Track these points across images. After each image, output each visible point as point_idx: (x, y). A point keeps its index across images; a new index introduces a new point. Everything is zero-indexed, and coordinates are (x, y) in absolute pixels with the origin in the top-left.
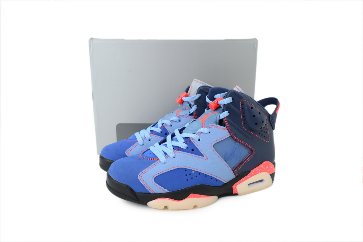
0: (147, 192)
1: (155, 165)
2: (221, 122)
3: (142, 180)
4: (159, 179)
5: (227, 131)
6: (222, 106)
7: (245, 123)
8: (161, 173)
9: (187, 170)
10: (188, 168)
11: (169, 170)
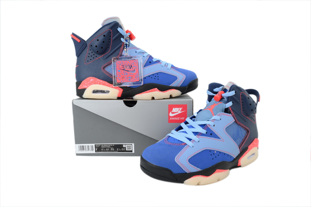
0: (184, 172)
1: (185, 149)
2: (226, 111)
3: (179, 163)
4: (192, 160)
5: (232, 117)
6: (225, 98)
7: (243, 110)
8: (193, 155)
9: (211, 151)
10: (212, 149)
11: (198, 152)
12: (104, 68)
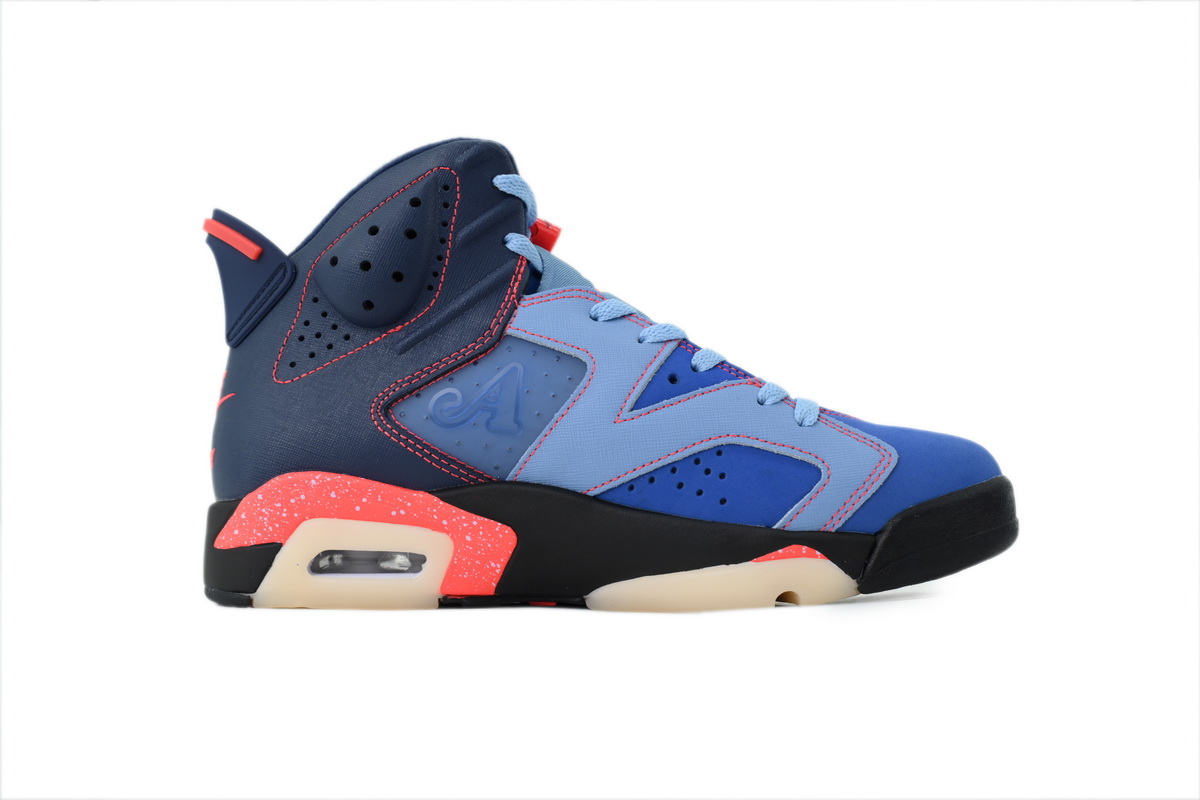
12: (387, 409)
